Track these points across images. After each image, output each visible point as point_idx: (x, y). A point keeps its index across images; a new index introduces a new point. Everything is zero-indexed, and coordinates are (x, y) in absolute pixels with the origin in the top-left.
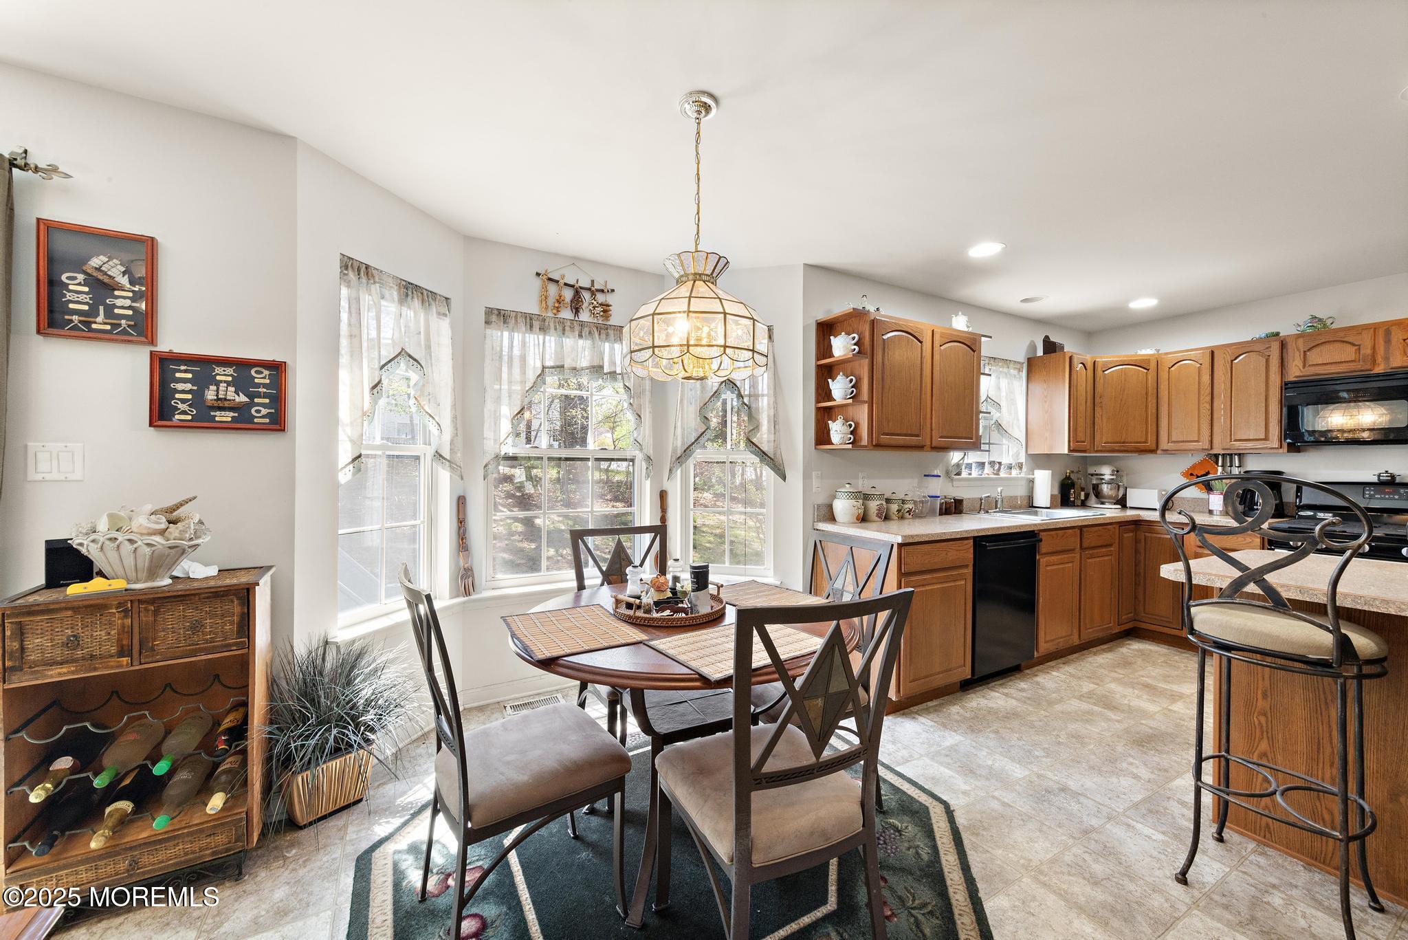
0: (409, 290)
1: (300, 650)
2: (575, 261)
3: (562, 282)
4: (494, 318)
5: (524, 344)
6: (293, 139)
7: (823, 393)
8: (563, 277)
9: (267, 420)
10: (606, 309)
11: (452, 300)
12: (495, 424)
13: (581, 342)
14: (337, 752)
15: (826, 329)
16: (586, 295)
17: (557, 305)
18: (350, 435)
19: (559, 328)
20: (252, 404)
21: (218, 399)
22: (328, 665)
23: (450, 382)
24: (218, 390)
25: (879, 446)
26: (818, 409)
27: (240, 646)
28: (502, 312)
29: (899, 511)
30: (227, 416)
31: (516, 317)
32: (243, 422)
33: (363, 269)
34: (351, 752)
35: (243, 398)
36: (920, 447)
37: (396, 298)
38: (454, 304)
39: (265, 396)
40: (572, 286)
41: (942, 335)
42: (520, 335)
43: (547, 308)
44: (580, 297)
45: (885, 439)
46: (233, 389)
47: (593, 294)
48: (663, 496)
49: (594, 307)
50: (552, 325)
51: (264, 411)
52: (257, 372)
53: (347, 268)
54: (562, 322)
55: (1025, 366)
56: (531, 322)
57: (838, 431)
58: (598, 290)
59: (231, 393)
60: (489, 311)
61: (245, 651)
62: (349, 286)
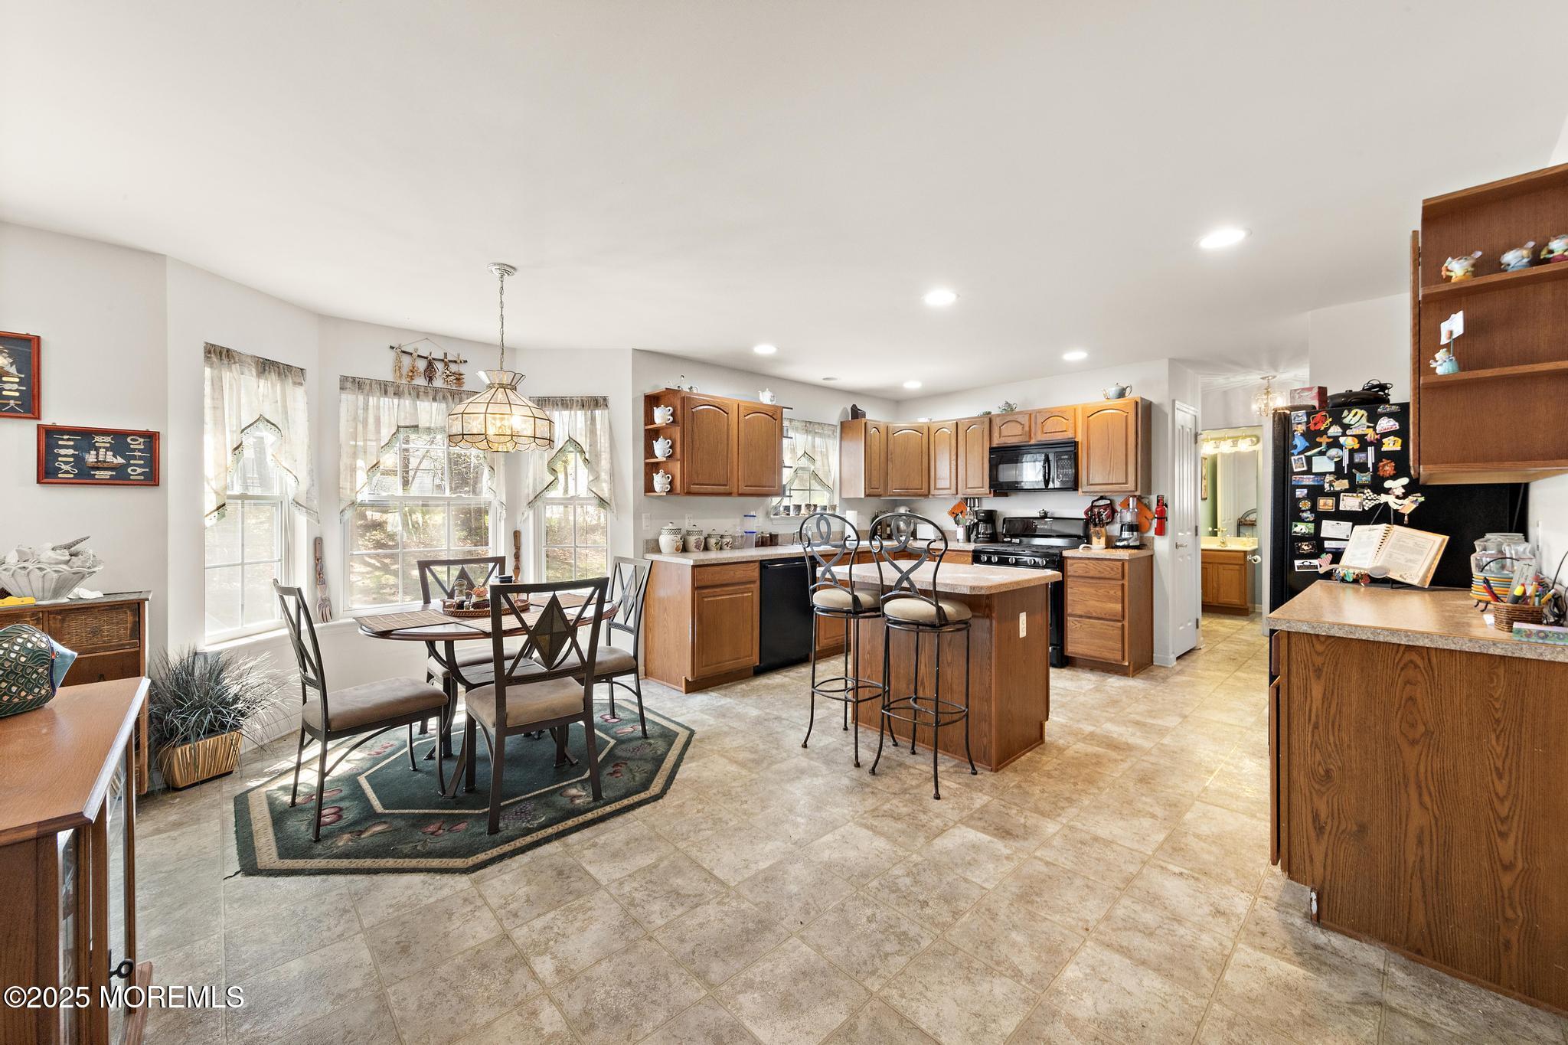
0: (265, 366)
1: (174, 658)
2: (428, 336)
3: (415, 355)
4: (349, 385)
5: (378, 408)
6: (163, 256)
7: (649, 451)
8: (416, 350)
9: (142, 478)
10: (459, 378)
11: (308, 371)
12: (351, 476)
13: (435, 405)
14: (211, 732)
15: (652, 401)
16: (440, 366)
17: (410, 374)
18: (214, 487)
19: (414, 394)
20: (129, 465)
21: (98, 462)
22: (197, 673)
23: (306, 440)
24: (97, 454)
25: (689, 493)
26: (647, 464)
27: (133, 645)
28: (357, 380)
29: (716, 544)
30: (106, 474)
31: (371, 385)
32: (120, 478)
33: (224, 353)
34: (224, 733)
35: (120, 460)
36: (729, 494)
37: (254, 373)
38: (308, 374)
39: (140, 458)
40: (426, 358)
41: (746, 408)
42: (375, 399)
43: (401, 376)
44: (433, 368)
45: (694, 488)
46: (111, 453)
47: (446, 364)
48: (517, 535)
49: (447, 376)
50: (406, 391)
51: (139, 470)
52: (132, 440)
53: (210, 352)
54: (416, 389)
55: (839, 428)
56: (384, 388)
57: (659, 481)
58: (451, 361)
59: (110, 457)
60: (344, 379)
61: (137, 649)
62: (211, 367)
